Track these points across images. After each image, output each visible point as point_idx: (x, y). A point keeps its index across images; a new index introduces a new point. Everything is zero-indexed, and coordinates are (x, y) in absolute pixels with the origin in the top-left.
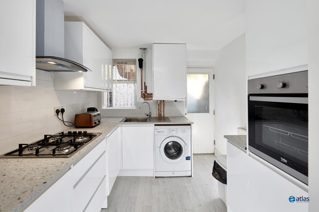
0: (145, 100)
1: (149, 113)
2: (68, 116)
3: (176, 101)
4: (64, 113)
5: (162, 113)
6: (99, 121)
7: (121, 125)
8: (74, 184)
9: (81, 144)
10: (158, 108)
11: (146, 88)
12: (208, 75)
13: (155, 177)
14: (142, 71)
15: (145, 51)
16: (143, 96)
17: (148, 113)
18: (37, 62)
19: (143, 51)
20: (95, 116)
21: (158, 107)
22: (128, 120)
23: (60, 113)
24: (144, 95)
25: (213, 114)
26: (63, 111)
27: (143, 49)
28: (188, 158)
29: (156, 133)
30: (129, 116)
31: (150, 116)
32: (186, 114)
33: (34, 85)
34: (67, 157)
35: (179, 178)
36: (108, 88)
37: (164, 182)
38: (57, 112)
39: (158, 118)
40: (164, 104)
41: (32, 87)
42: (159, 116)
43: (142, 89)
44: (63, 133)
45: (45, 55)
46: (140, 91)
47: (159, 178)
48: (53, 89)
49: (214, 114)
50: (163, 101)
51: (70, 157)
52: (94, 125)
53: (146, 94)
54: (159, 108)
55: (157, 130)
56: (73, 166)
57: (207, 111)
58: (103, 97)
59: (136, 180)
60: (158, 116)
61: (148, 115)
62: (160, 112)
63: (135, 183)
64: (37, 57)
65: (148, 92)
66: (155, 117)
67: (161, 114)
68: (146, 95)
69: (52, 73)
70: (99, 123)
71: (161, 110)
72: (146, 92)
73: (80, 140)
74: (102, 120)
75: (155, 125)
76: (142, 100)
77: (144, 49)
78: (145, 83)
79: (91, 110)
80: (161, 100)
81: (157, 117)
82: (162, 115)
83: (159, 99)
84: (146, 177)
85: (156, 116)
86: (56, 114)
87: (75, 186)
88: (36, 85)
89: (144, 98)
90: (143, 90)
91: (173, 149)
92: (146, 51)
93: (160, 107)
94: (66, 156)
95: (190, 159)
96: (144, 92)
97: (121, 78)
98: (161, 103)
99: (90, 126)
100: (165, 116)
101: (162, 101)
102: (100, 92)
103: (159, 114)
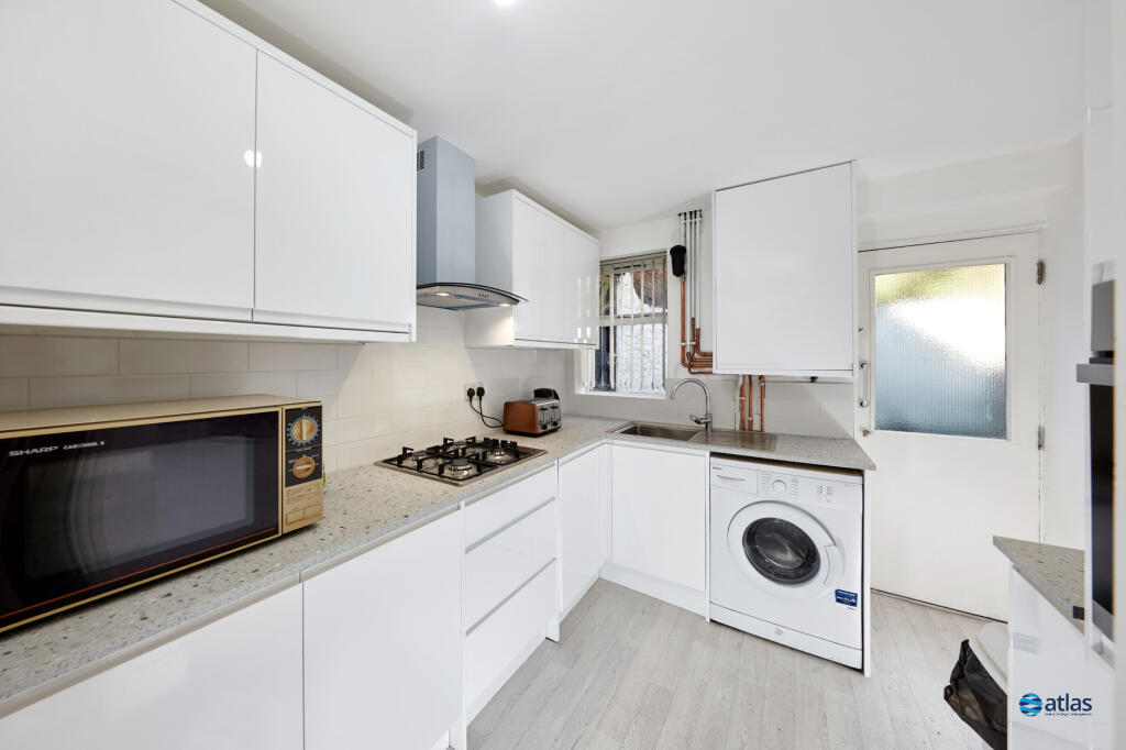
0: (692, 373)
1: (703, 416)
2: (492, 404)
3: (813, 379)
4: (483, 398)
5: (756, 419)
6: (555, 424)
7: (611, 441)
8: (470, 543)
9: (493, 466)
10: (738, 402)
11: (698, 337)
12: (1003, 265)
13: (711, 620)
14: (684, 283)
15: (693, 221)
16: (687, 362)
17: (701, 415)
18: (418, 296)
19: (688, 221)
20: (543, 409)
21: (738, 398)
22: (638, 431)
23: (476, 396)
24: (692, 359)
25: (1036, 444)
26: (481, 392)
27: (688, 215)
28: (844, 597)
29: (716, 480)
30: (643, 419)
31: (707, 423)
32: (866, 433)
33: (414, 339)
34: (457, 485)
35: (806, 658)
36: (582, 339)
37: (740, 646)
38: (470, 393)
39: (738, 435)
40: (763, 390)
41: (411, 344)
42: (743, 428)
43: (683, 340)
44: (474, 438)
45: (438, 281)
46: (679, 344)
47: (723, 629)
48: (463, 345)
49: (1040, 446)
50: (761, 377)
51: (461, 486)
52: (541, 431)
53: (696, 356)
54: (741, 401)
55: (718, 472)
56: (466, 505)
57: (998, 429)
58: (580, 363)
59: (650, 607)
60: (738, 429)
61: (698, 422)
62: (747, 414)
63: (643, 613)
64: (418, 287)
65: (704, 348)
66: (731, 432)
67: (751, 423)
68: (697, 359)
69: (462, 313)
70: (553, 427)
71: (750, 410)
72: (696, 347)
73: (497, 457)
74: (564, 423)
75: (713, 454)
76: (684, 373)
77: (693, 214)
78: (693, 320)
79: (542, 394)
80: (750, 376)
81: (734, 432)
82: (756, 427)
83: (741, 373)
84: (682, 609)
85: (732, 428)
86: (468, 398)
87: (468, 550)
88: (418, 338)
89: (690, 367)
90: (689, 342)
91: (788, 548)
92: (698, 219)
93: (746, 399)
94: (454, 481)
95: (854, 604)
96: (688, 349)
97: (647, 309)
98: (751, 387)
99: (532, 432)
100: (767, 430)
101: (755, 381)
102: (572, 351)
103: (742, 421)
